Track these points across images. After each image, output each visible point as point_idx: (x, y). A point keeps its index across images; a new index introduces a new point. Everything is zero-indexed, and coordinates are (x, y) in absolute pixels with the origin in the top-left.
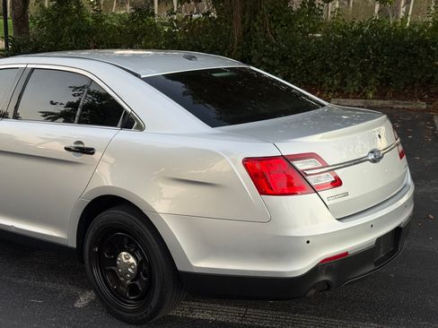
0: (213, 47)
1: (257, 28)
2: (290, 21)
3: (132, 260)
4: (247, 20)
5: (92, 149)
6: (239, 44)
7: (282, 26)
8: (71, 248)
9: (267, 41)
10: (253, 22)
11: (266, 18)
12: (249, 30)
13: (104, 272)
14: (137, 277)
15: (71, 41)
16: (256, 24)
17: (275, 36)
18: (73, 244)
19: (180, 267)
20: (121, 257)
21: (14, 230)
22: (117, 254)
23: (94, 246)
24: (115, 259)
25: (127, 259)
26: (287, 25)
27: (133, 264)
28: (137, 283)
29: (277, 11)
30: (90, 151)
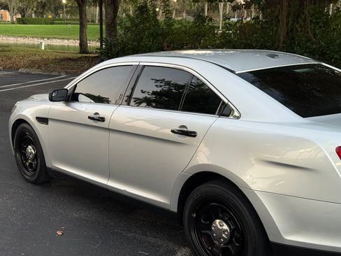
0: (262, 44)
1: (299, 30)
2: (327, 23)
3: (225, 227)
4: (290, 22)
5: (194, 133)
6: (284, 43)
7: (320, 27)
8: (172, 213)
9: (309, 40)
10: (295, 24)
11: (308, 21)
12: (291, 31)
13: (200, 234)
14: (230, 241)
15: (149, 41)
16: (297, 26)
17: (315, 35)
18: (174, 209)
19: (272, 239)
20: (215, 223)
21: (126, 194)
22: (212, 221)
23: (193, 212)
24: (210, 225)
25: (221, 226)
26: (324, 27)
27: (226, 231)
28: (230, 247)
29: (316, 15)
30: (192, 134)
